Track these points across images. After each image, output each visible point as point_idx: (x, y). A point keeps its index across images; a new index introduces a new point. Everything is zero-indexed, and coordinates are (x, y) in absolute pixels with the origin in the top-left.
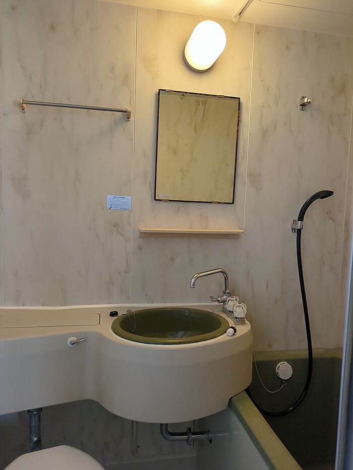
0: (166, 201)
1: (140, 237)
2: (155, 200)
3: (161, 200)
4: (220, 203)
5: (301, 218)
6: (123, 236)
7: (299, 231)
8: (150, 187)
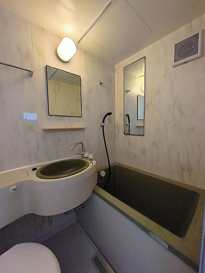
0: (54, 116)
1: (43, 132)
2: (49, 115)
3: (52, 115)
4: (77, 117)
5: (103, 122)
6: (34, 132)
7: (103, 126)
8: (46, 110)
